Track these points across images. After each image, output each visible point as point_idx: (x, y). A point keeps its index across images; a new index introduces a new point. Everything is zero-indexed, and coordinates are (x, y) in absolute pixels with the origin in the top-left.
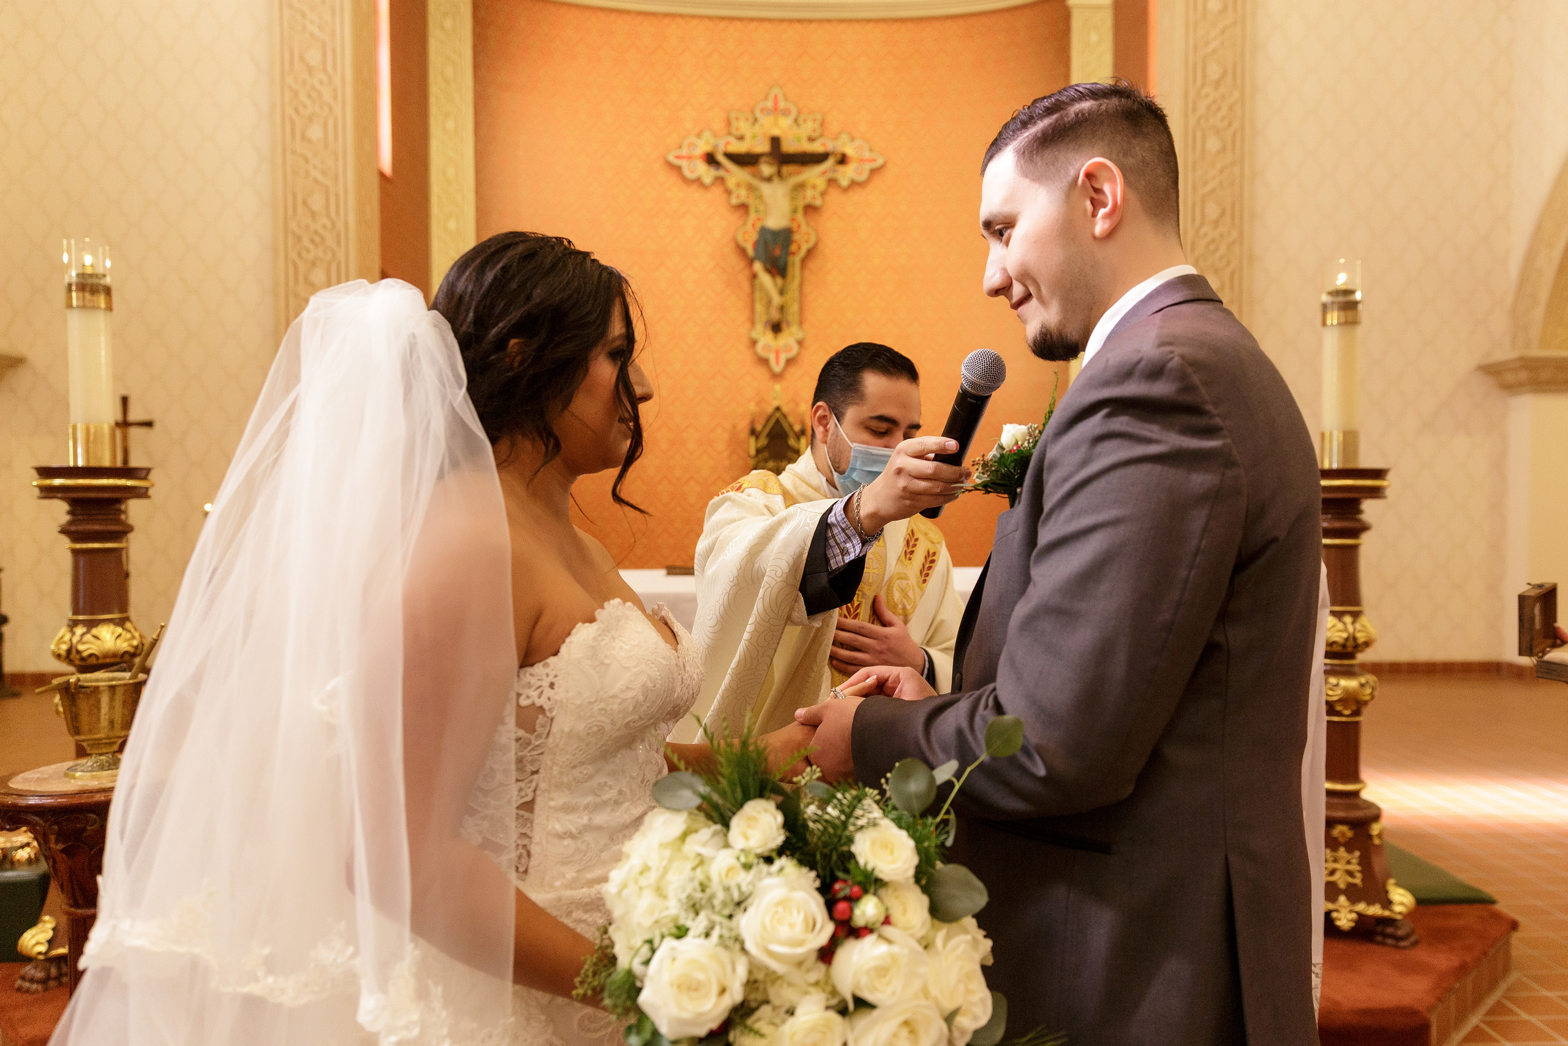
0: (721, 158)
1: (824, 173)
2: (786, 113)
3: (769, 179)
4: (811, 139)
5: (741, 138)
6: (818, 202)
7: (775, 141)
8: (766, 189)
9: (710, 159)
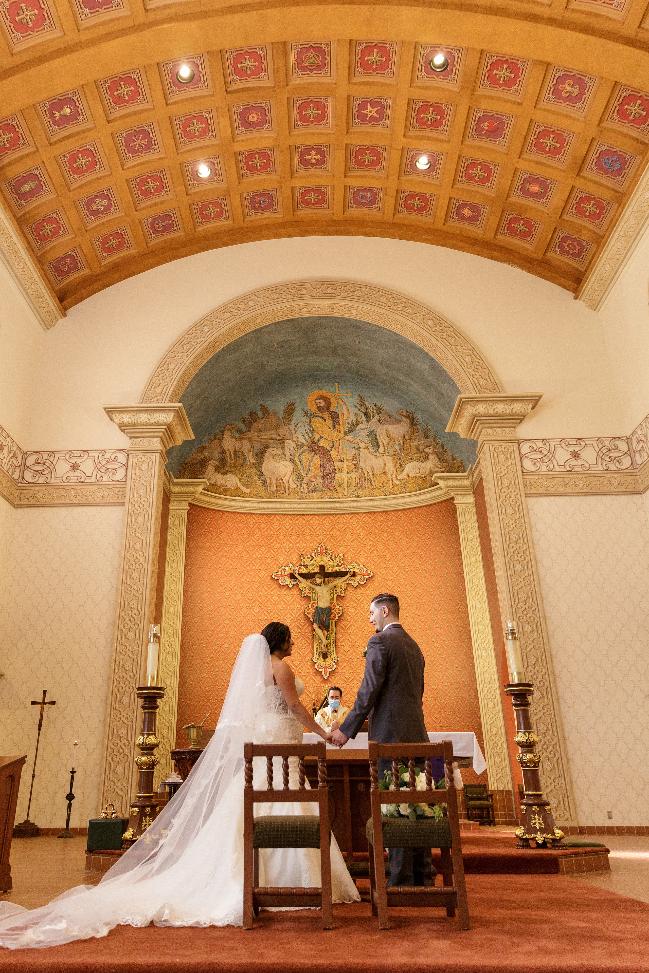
0: (297, 575)
1: (345, 581)
2: (326, 554)
3: (320, 585)
4: (339, 566)
5: (306, 566)
6: (343, 595)
7: (322, 567)
8: (318, 589)
9: (292, 576)
